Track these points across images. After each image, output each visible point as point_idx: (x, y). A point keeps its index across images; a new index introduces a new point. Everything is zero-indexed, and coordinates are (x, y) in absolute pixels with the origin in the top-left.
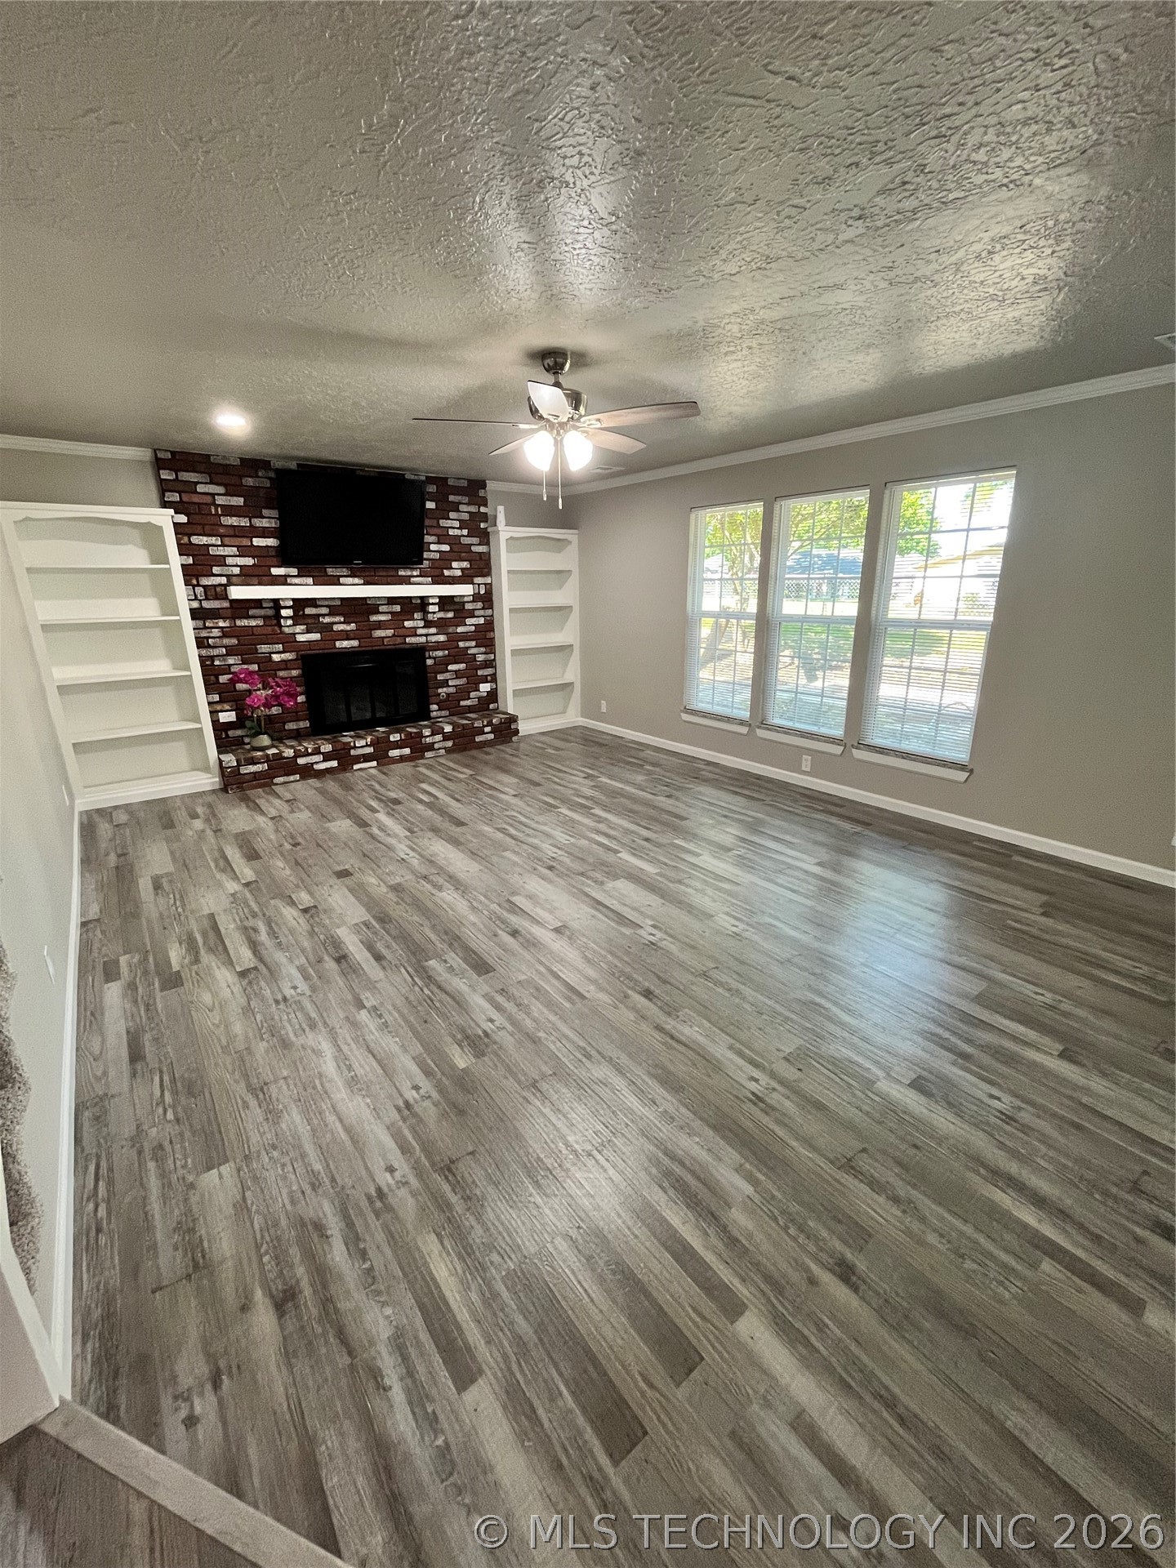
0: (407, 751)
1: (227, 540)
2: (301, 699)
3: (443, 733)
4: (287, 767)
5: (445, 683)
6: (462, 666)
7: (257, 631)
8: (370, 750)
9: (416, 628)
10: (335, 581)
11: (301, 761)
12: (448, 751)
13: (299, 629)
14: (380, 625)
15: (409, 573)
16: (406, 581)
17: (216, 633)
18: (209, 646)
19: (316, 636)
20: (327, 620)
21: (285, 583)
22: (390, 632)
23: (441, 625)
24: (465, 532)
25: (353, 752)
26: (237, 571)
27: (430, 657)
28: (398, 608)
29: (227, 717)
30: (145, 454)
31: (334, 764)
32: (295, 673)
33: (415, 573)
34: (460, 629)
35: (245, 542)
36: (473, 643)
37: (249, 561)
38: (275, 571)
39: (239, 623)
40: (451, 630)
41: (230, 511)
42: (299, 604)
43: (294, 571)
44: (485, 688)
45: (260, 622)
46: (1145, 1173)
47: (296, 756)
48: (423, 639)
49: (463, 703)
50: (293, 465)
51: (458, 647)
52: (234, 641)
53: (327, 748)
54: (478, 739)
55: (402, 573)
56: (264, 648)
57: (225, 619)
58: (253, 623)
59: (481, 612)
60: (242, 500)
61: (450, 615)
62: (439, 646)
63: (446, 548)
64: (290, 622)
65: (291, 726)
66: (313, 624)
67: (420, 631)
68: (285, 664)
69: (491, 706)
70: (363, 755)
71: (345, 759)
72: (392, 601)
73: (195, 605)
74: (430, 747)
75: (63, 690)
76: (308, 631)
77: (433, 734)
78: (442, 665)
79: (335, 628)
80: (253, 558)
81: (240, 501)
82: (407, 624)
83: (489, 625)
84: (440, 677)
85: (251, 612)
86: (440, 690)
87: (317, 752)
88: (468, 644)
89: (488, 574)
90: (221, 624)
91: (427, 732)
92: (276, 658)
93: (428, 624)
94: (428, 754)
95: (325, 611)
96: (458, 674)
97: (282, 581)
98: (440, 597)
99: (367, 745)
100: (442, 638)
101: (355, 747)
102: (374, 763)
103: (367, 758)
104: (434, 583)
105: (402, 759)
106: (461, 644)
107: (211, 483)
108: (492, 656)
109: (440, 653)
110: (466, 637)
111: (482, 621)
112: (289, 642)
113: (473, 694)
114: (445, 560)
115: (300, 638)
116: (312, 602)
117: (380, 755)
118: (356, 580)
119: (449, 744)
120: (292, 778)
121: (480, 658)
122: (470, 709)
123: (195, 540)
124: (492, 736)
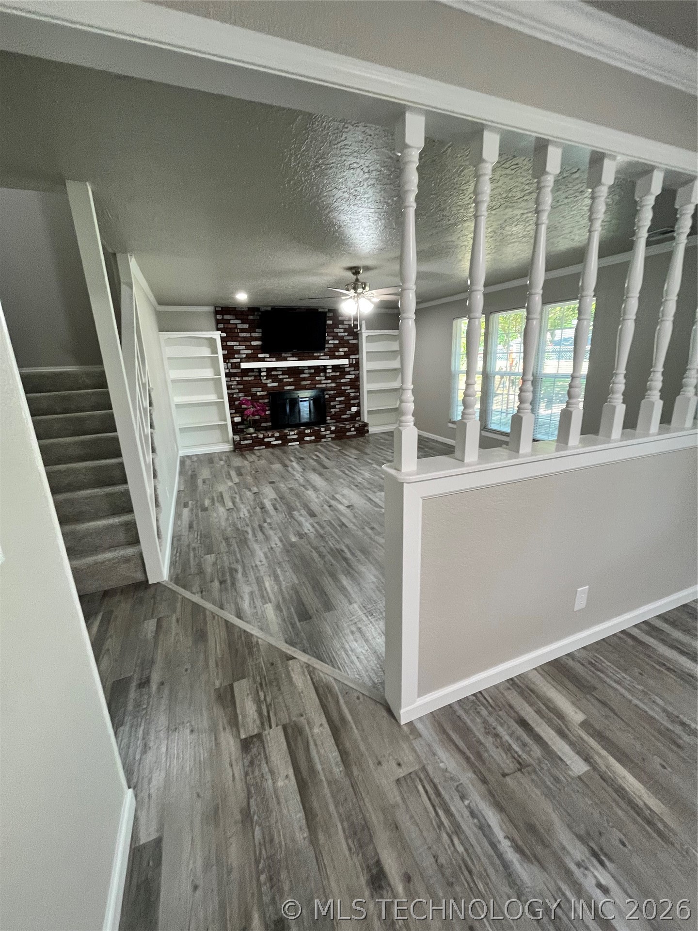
0: (313, 438)
1: (241, 343)
2: (268, 413)
3: (331, 430)
4: (260, 442)
5: (334, 407)
6: (343, 398)
7: (252, 382)
8: (296, 437)
9: (321, 380)
10: (285, 359)
11: (266, 440)
12: (333, 439)
13: (269, 381)
14: (304, 379)
15: (319, 354)
16: (317, 358)
17: (235, 383)
18: (232, 389)
19: (276, 384)
20: (281, 377)
21: (264, 361)
22: (309, 382)
23: (333, 379)
24: (346, 334)
25: (288, 437)
26: (244, 356)
27: (327, 394)
28: (313, 371)
29: (238, 419)
30: (210, 309)
31: (280, 442)
32: (266, 401)
33: (322, 354)
34: (342, 381)
35: (248, 343)
36: (349, 387)
37: (249, 352)
38: (260, 356)
39: (245, 378)
40: (338, 381)
41: (243, 330)
42: (269, 370)
43: (268, 355)
44: (354, 409)
45: (252, 378)
47: (264, 438)
48: (324, 385)
49: (342, 417)
50: (269, 309)
51: (341, 389)
52: (242, 387)
53: (277, 435)
54: (348, 434)
55: (315, 354)
56: (254, 390)
57: (239, 377)
58: (250, 379)
59: (353, 372)
60: (248, 325)
61: (338, 374)
62: (332, 389)
63: (337, 342)
64: (265, 378)
65: (263, 425)
66: (275, 379)
67: (323, 382)
68: (262, 397)
69: (357, 419)
70: (293, 439)
71: (285, 440)
72: (310, 368)
73: (227, 371)
74: (324, 437)
75: (178, 406)
76: (273, 382)
77: (325, 431)
78: (333, 398)
79: (285, 380)
80: (251, 350)
81: (246, 326)
82: (317, 378)
83: (357, 379)
84: (332, 404)
85: (249, 374)
86: (332, 410)
87: (273, 436)
88: (346, 388)
89: (358, 354)
90: (237, 379)
91: (323, 429)
92: (259, 394)
93: (327, 378)
94: (323, 440)
95: (280, 373)
96: (340, 402)
97: (263, 360)
98: (332, 366)
99: (295, 434)
100: (333, 385)
101: (289, 435)
102: (298, 443)
103: (294, 440)
104: (330, 359)
105: (311, 441)
106: (343, 388)
107: (236, 319)
108: (358, 394)
109: (332, 392)
110: (345, 384)
111: (353, 376)
112: (264, 387)
113: (348, 412)
114: (336, 348)
115: (269, 385)
116: (275, 369)
117: (301, 439)
118: (295, 359)
119: (333, 435)
120: (262, 447)
121: (352, 394)
122: (346, 420)
123: (229, 343)
124: (355, 433)
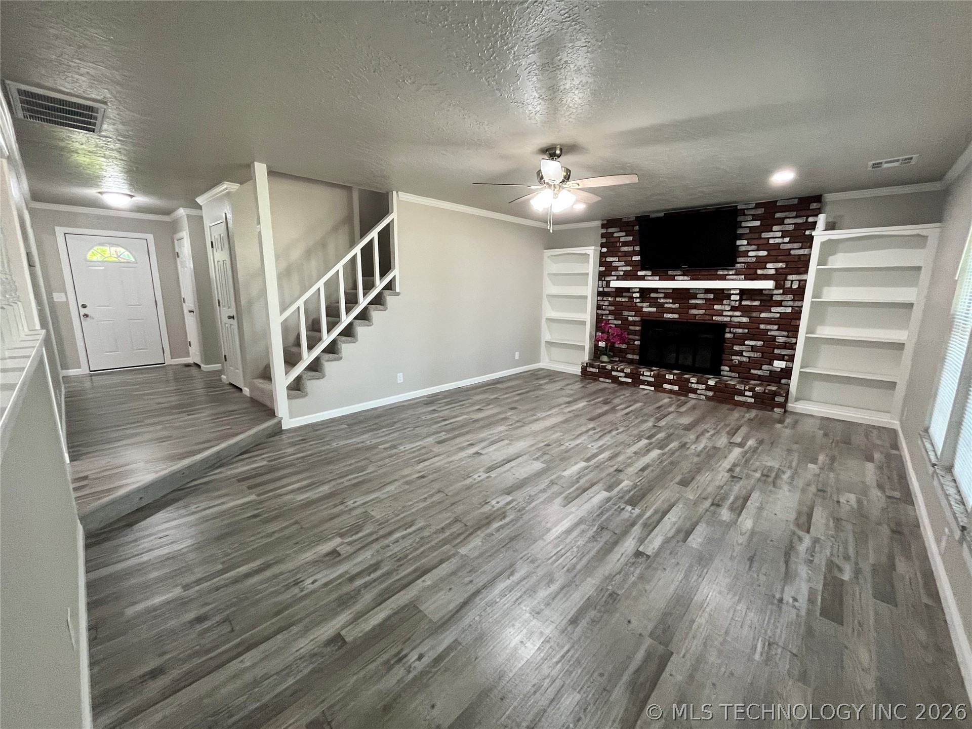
0: (676, 388)
1: (621, 259)
2: (637, 343)
3: (707, 385)
4: (607, 374)
5: (740, 353)
6: (760, 343)
7: (625, 304)
8: (652, 379)
9: (723, 311)
10: (672, 278)
11: (614, 373)
12: (708, 398)
13: (645, 304)
14: (696, 307)
15: (726, 273)
16: (723, 278)
17: (607, 303)
18: (603, 309)
19: (654, 309)
20: (662, 301)
21: (644, 280)
22: (702, 312)
23: (745, 311)
24: (787, 240)
25: (641, 377)
26: (622, 273)
27: (730, 332)
28: (711, 296)
29: (602, 344)
30: (598, 223)
31: (630, 380)
32: (638, 328)
33: (731, 273)
34: (763, 315)
35: (629, 259)
36: (776, 327)
37: (629, 268)
38: (640, 273)
39: (618, 299)
40: (754, 315)
41: (626, 244)
42: (643, 291)
43: (649, 273)
44: (779, 365)
45: (626, 299)
46: (232, 630)
47: (613, 370)
48: (728, 319)
49: (752, 371)
50: (662, 214)
51: (758, 328)
52: (613, 308)
53: (628, 370)
54: (736, 398)
55: (720, 273)
56: (626, 313)
57: (612, 297)
58: (623, 300)
59: (791, 303)
60: (632, 238)
61: (757, 303)
62: (740, 325)
63: (764, 253)
64: (638, 300)
65: (629, 356)
66: (654, 303)
67: (725, 313)
68: (634, 323)
70: (648, 381)
71: (637, 380)
72: (707, 291)
73: (601, 289)
74: (694, 391)
76: (650, 306)
77: (698, 383)
78: (741, 340)
79: (666, 305)
80: (631, 266)
81: (630, 238)
82: (716, 307)
83: (797, 314)
84: (736, 348)
85: (624, 294)
86: (734, 357)
87: (622, 371)
88: (769, 327)
89: (800, 273)
90: (610, 299)
91: (693, 380)
92: (630, 319)
93: (733, 309)
94: (691, 395)
95: (662, 295)
96: (753, 349)
97: (642, 278)
98: (740, 290)
99: (650, 376)
100: (745, 320)
101: (643, 375)
102: (653, 388)
103: (649, 384)
104: (746, 279)
105: (671, 392)
106: (762, 326)
107: (621, 231)
108: (794, 340)
109: (740, 331)
110: (768, 321)
111: (789, 310)
112: (639, 311)
113: (765, 367)
114: (761, 263)
115: (645, 310)
116: (656, 290)
117: (658, 384)
118: (686, 278)
119: (711, 394)
120: (607, 381)
121: (781, 340)
122: (759, 378)
123: (609, 259)
124: (752, 400)
